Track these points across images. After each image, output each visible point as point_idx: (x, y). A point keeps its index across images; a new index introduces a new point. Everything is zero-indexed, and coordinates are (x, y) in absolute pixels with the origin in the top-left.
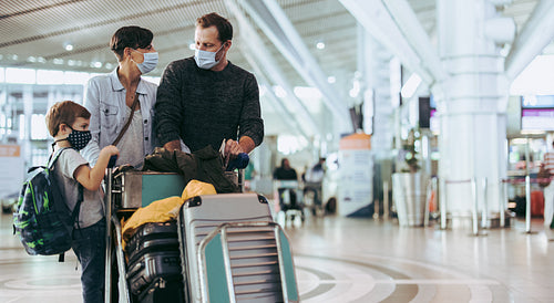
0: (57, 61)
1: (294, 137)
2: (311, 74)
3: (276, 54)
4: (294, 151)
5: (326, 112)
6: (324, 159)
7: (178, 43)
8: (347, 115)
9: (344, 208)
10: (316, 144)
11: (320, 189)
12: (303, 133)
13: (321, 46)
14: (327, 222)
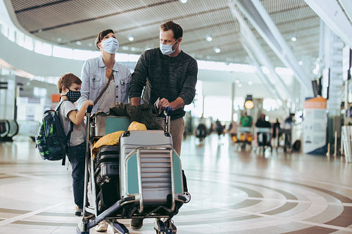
0: (125, 48)
1: (273, 100)
2: (287, 58)
3: (264, 45)
4: (273, 109)
5: (296, 84)
6: (294, 115)
7: (200, 37)
8: (310, 85)
9: (306, 148)
10: (288, 105)
11: (290, 134)
12: (280, 98)
13: (294, 39)
14: (294, 156)
